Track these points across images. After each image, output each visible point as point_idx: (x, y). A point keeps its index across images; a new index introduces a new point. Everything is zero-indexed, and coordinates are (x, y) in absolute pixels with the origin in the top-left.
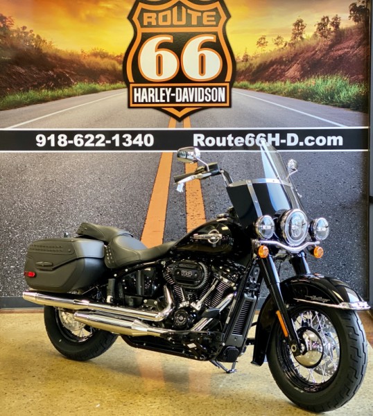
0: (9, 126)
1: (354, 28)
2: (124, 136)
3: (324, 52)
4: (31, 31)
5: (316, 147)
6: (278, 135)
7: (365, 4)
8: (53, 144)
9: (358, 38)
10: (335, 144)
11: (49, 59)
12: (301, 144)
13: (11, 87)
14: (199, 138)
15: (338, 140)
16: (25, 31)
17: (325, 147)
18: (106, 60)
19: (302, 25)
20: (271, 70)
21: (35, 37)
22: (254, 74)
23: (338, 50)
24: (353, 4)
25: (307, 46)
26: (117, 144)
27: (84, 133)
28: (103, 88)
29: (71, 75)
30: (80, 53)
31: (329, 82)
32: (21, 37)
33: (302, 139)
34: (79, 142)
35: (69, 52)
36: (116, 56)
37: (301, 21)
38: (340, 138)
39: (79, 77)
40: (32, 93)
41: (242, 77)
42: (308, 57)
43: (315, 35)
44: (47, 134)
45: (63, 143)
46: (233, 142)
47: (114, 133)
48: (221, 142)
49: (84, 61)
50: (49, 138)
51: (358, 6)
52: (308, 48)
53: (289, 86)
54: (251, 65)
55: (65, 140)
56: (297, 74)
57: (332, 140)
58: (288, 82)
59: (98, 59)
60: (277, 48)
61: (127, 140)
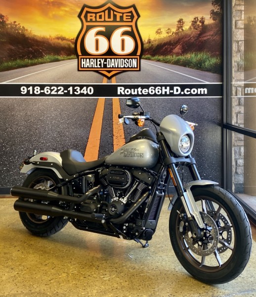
0: (5, 81)
1: (213, 24)
2: (75, 88)
3: (196, 38)
4: (19, 24)
5: (191, 95)
6: (168, 88)
7: (219, 10)
8: (31, 93)
9: (215, 30)
10: (202, 93)
11: (30, 41)
12: (182, 93)
13: (6, 58)
14: (121, 89)
15: (204, 91)
16: (16, 24)
17: (197, 95)
18: (64, 41)
19: (182, 22)
20: (164, 48)
21: (21, 27)
22: (154, 51)
23: (204, 37)
24: (212, 10)
25: (186, 34)
26: (71, 93)
27: (51, 86)
28: (63, 58)
29: (43, 50)
30: (48, 37)
31: (199, 56)
32: (13, 27)
33: (182, 90)
34: (47, 92)
35: (42, 36)
36: (70, 39)
37: (182, 20)
38: (206, 90)
39: (47, 51)
40: (19, 61)
41: (147, 53)
42: (186, 41)
43: (190, 28)
44: (28, 86)
45: (37, 92)
46: (141, 92)
47: (69, 86)
48: (134, 92)
49: (51, 42)
50: (29, 89)
51: (215, 11)
52: (186, 36)
53: (175, 58)
54: (152, 45)
55: (38, 90)
56: (180, 51)
57: (201, 91)
58: (174, 56)
59: (60, 41)
60: (168, 35)
61: (77, 90)
